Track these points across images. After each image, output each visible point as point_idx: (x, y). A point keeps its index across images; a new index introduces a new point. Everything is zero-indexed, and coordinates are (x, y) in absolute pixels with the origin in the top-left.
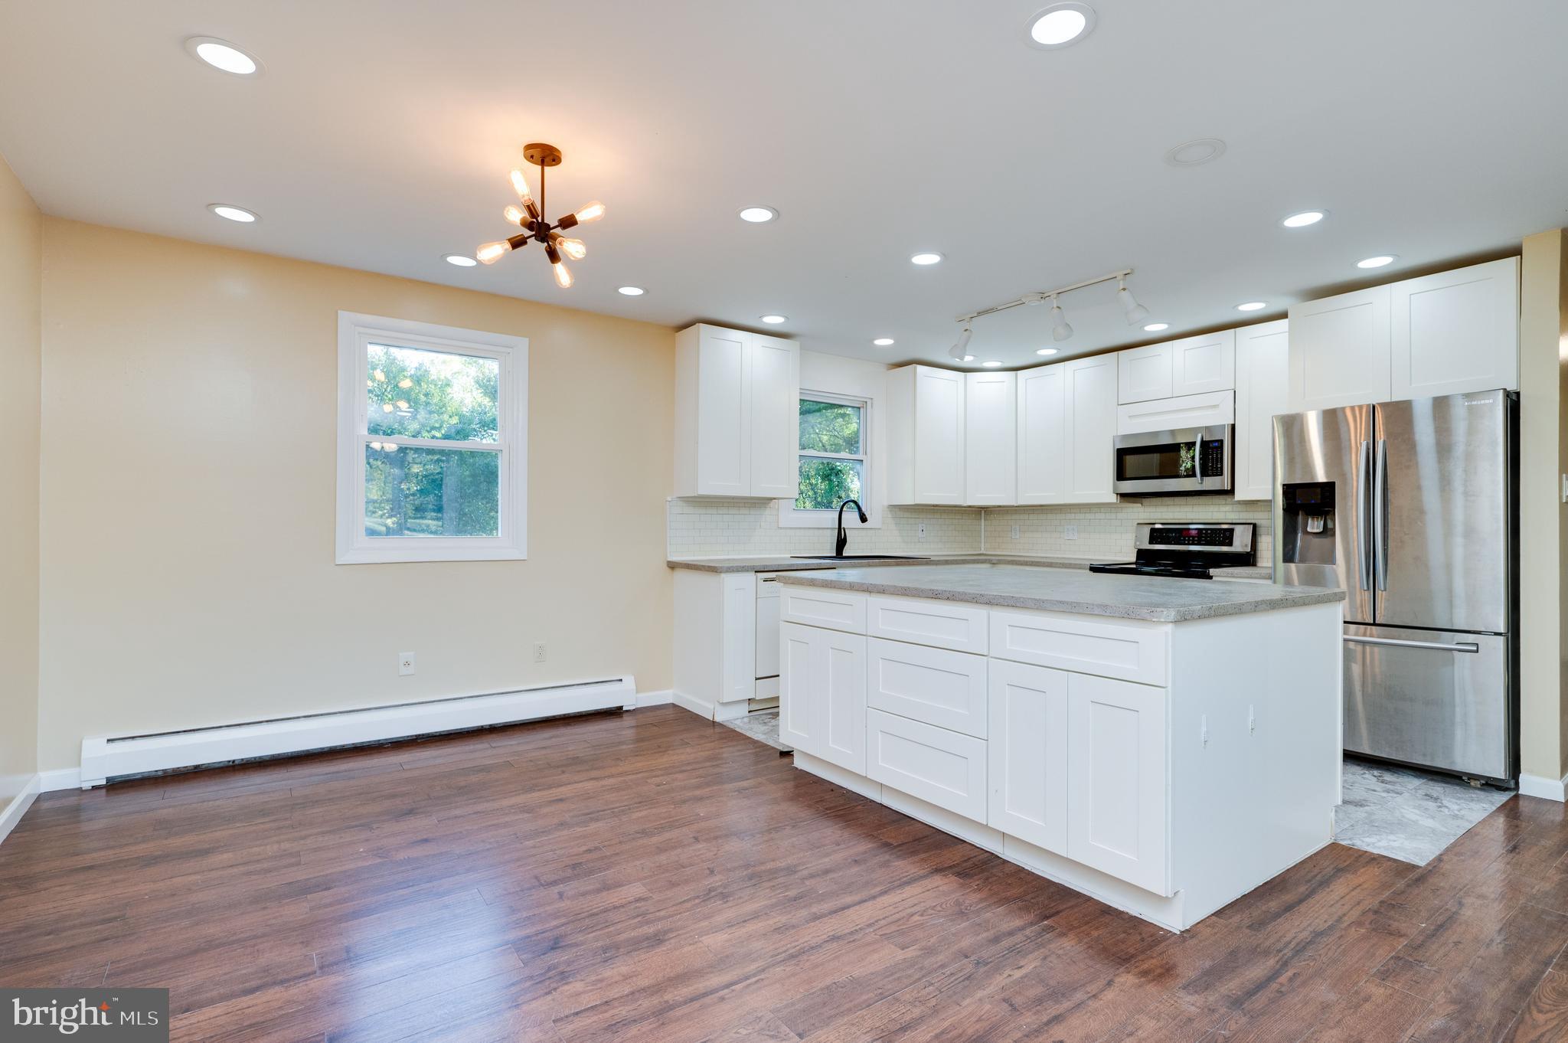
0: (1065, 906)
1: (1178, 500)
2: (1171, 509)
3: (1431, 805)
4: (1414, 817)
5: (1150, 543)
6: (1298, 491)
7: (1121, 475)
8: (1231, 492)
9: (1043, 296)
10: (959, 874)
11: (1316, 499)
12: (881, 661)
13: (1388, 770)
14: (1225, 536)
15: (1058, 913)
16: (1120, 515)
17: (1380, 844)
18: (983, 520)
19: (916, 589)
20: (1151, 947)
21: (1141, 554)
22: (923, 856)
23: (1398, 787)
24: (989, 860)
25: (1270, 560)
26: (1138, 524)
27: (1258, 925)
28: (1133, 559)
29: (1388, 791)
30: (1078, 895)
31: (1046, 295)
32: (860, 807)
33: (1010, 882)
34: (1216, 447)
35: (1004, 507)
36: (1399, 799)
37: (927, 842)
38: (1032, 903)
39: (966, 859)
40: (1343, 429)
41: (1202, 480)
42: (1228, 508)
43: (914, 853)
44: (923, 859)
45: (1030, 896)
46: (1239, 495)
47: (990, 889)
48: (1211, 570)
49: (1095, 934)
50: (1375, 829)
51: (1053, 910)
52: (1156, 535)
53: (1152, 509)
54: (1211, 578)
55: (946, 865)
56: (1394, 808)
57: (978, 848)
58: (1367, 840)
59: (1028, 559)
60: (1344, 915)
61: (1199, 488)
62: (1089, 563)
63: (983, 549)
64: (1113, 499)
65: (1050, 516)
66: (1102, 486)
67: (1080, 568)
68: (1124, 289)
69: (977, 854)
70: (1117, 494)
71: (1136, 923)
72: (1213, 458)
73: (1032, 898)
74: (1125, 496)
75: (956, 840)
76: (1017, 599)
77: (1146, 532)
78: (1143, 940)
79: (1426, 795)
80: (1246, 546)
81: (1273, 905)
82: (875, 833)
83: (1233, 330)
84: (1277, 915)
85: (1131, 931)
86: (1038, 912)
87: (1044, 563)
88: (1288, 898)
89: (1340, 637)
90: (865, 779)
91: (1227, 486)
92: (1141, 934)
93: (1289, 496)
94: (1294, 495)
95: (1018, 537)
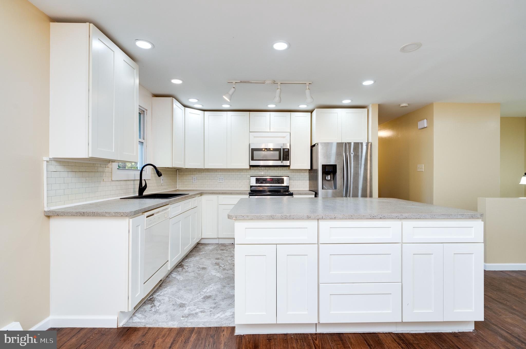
5: (256, 183)
6: (327, 167)
7: (252, 158)
8: (289, 166)
9: (274, 82)
11: (331, 169)
14: (280, 180)
18: (178, 174)
26: (251, 176)
31: (276, 82)
34: (287, 151)
46: (292, 168)
57: (383, 333)
61: (281, 164)
63: (178, 187)
64: (248, 167)
65: (211, 173)
66: (245, 163)
71: (465, 335)
72: (286, 155)
74: (252, 166)
77: (254, 179)
83: (290, 113)
93: (324, 168)
94: (325, 168)
95: (196, 182)
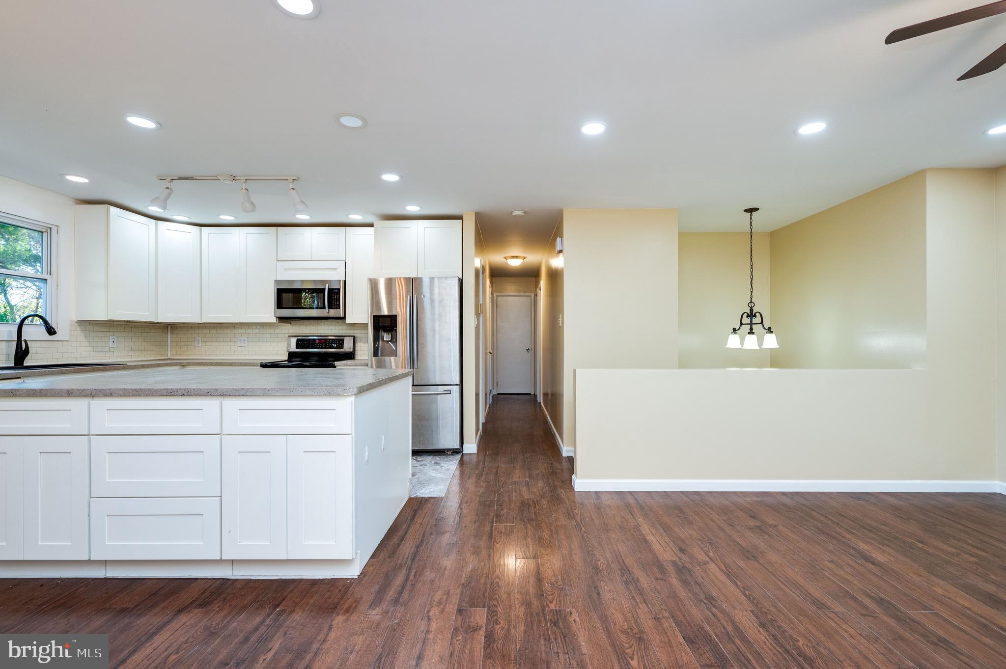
0: (287, 592)
1: (312, 322)
2: (308, 327)
3: (438, 467)
4: (434, 475)
5: (296, 348)
6: (380, 319)
7: (280, 305)
8: (344, 318)
9: (234, 178)
10: (200, 606)
11: (388, 323)
12: (107, 455)
13: (418, 455)
14: (340, 342)
15: (284, 599)
16: (276, 331)
17: (426, 492)
18: (169, 334)
19: (149, 390)
20: (345, 593)
21: (291, 355)
22: (163, 605)
23: (424, 463)
24: (222, 584)
25: (367, 356)
26: (289, 336)
27: (392, 554)
28: (286, 358)
29: (421, 465)
30: (293, 581)
31: (237, 179)
32: (82, 589)
33: (243, 593)
34: (336, 293)
35: (188, 323)
36: (427, 468)
37: (162, 593)
38: (264, 601)
39: (203, 591)
40: (394, 289)
41: (329, 311)
42: (341, 327)
43: (153, 606)
44: (164, 608)
45: (261, 597)
46: (348, 321)
47: (230, 606)
48: (336, 363)
49: (311, 601)
50: (422, 485)
51: (281, 599)
52: (301, 343)
53: (297, 327)
54: (335, 367)
55: (187, 604)
56: (426, 473)
57: (210, 579)
58: (421, 491)
59: (213, 361)
60: (424, 532)
61: (325, 315)
62: (260, 362)
63: (169, 355)
64: (274, 320)
65: (226, 331)
66: (267, 312)
67: (254, 366)
68: (293, 189)
69: (210, 584)
70: (277, 317)
71: (333, 582)
72: (334, 299)
73: (263, 598)
74: (282, 319)
75: (189, 581)
76: (247, 389)
77: (294, 341)
78: (340, 591)
79: (435, 463)
80: (350, 348)
81: (395, 540)
82: (107, 606)
83: (344, 228)
84: (399, 545)
85: (332, 588)
86: (271, 604)
87: (226, 363)
88: (400, 533)
89: (411, 393)
90: (89, 562)
91: (342, 315)
92: (337, 588)
93: (376, 321)
94: (379, 320)
95: (200, 345)
